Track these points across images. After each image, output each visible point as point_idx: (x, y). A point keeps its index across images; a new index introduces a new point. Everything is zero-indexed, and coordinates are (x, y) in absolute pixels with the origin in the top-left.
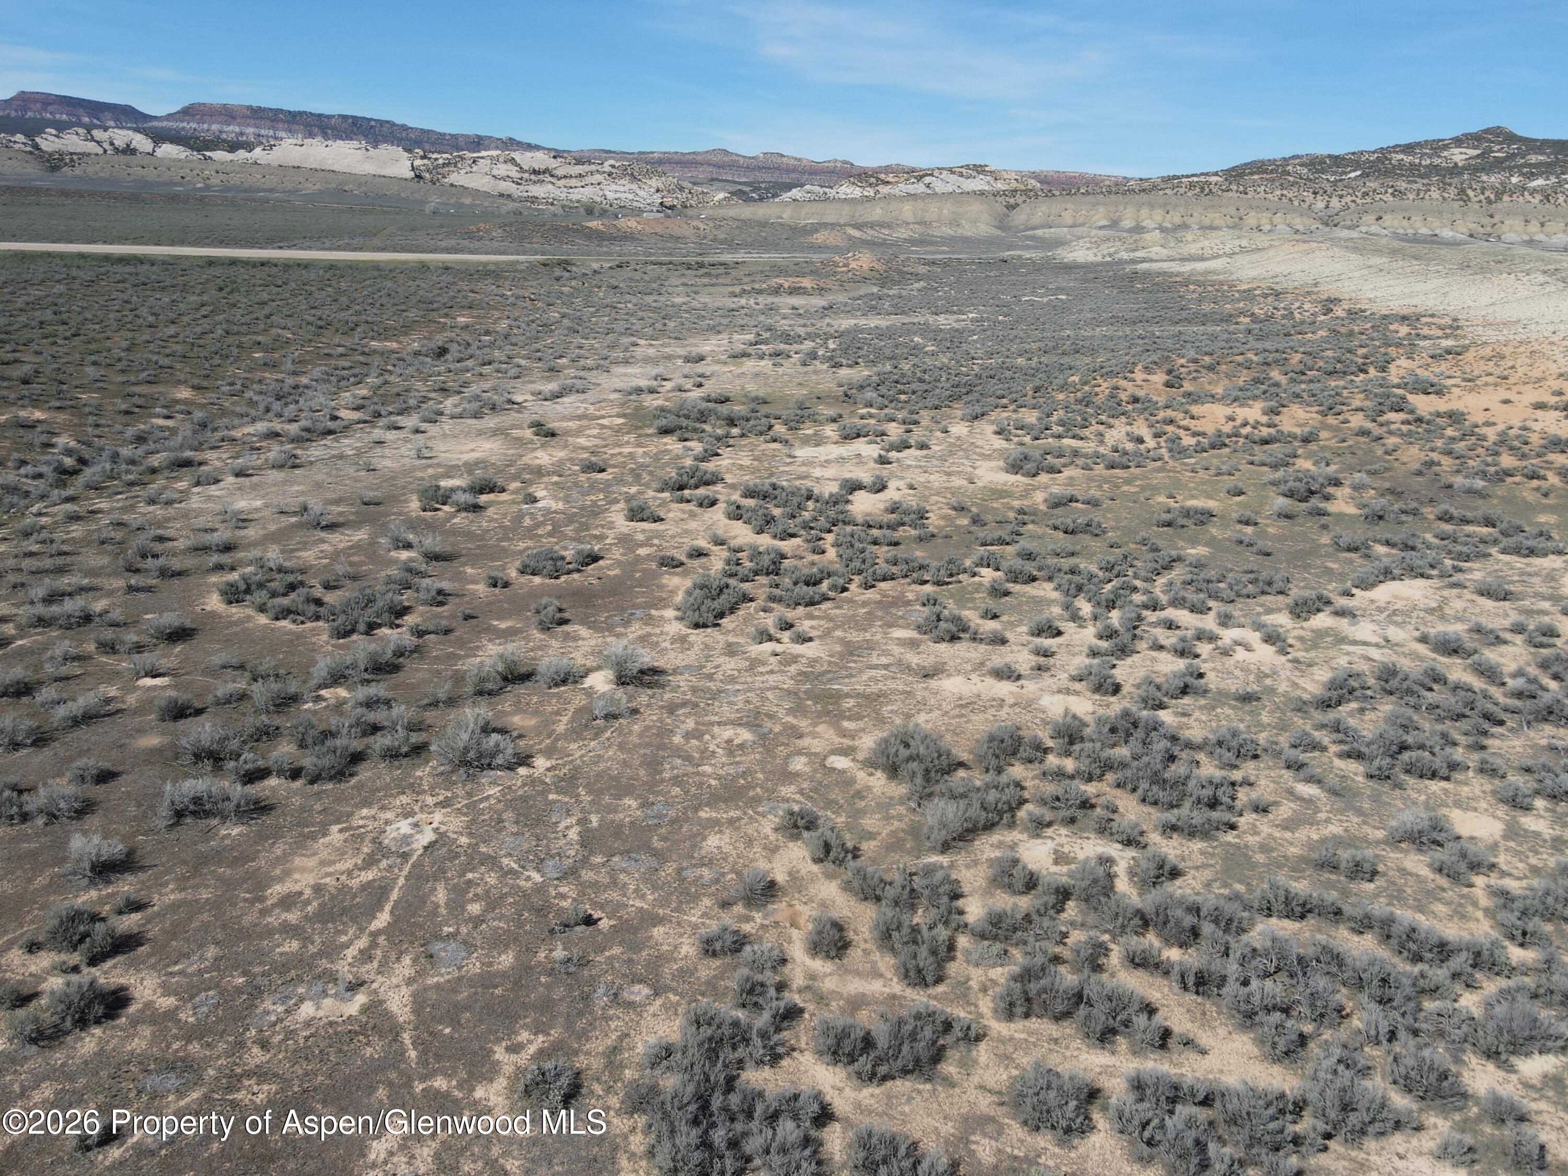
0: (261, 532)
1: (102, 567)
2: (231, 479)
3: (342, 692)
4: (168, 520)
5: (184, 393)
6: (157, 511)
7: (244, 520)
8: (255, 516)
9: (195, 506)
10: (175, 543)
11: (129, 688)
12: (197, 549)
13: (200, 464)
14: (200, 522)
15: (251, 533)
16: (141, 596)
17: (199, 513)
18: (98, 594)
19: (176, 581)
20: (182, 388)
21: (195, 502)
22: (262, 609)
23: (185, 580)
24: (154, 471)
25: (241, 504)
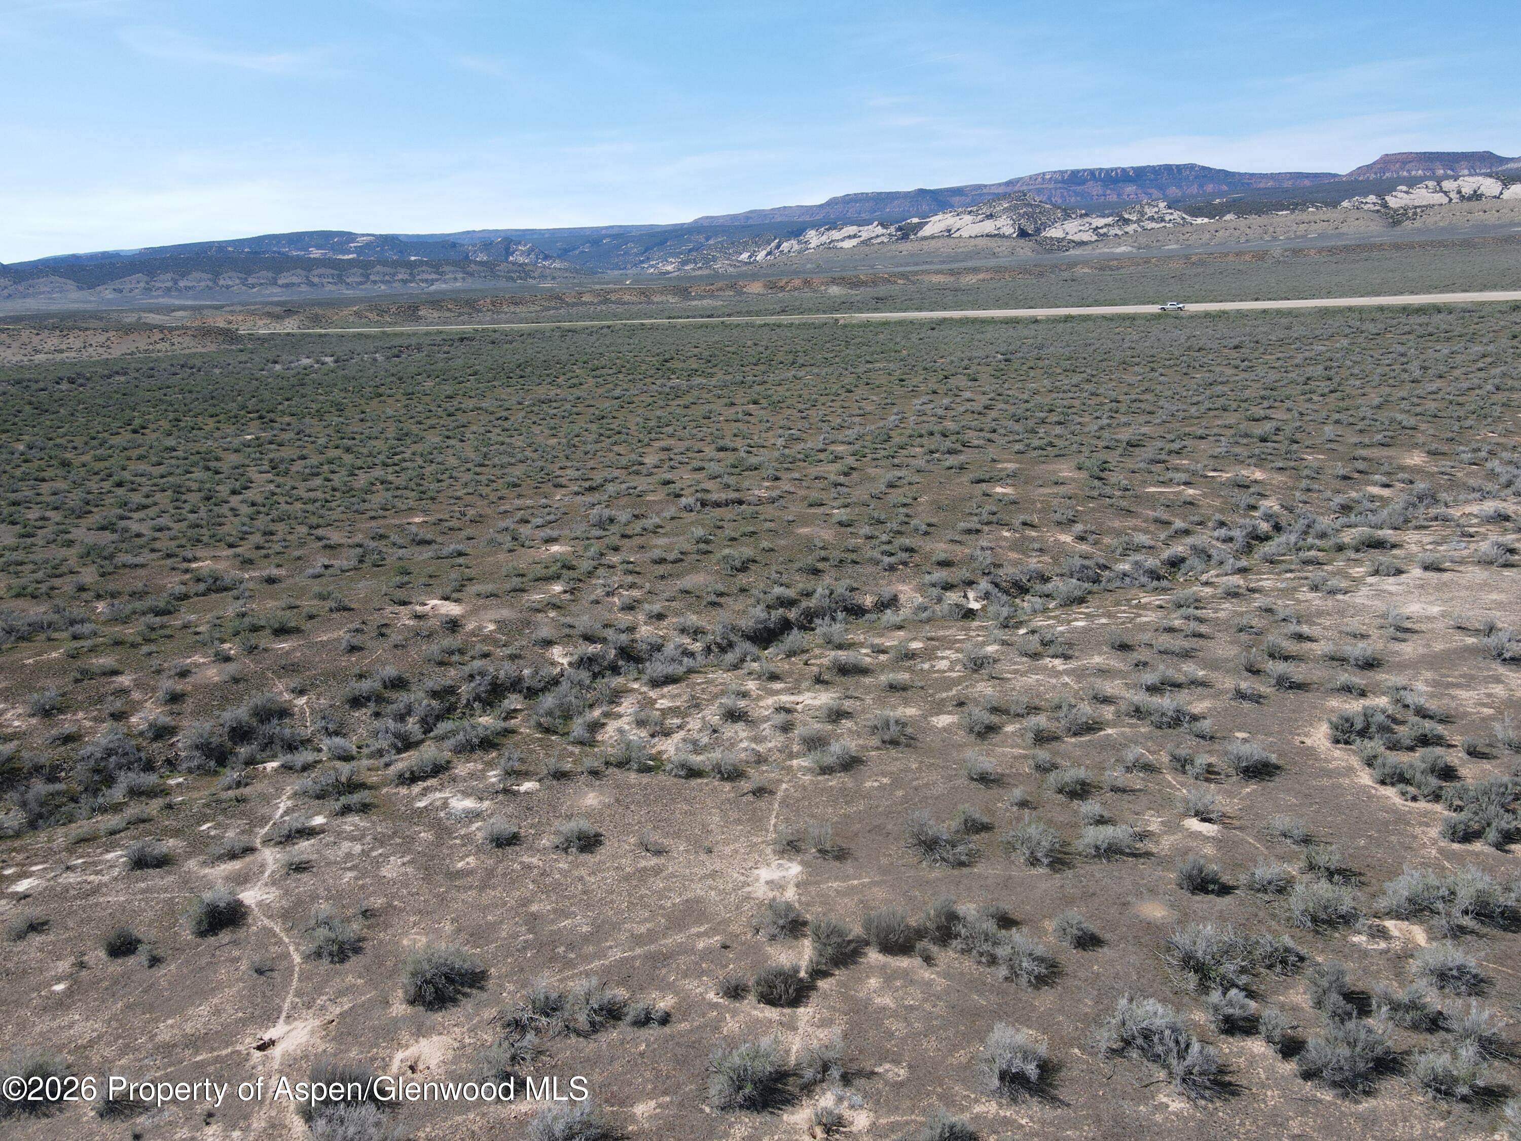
0: (1421, 650)
1: (1227, 660)
2: (1417, 572)
3: (1419, 934)
4: (1320, 613)
5: (1416, 459)
6: (1315, 600)
7: (1407, 630)
8: (1423, 627)
9: (1358, 600)
10: (1314, 646)
11: (1172, 827)
12: (1333, 659)
13: (1394, 546)
14: (1354, 624)
15: (1409, 649)
16: (1246, 705)
17: (1359, 610)
18: (1206, 691)
19: (1291, 695)
20: (1416, 452)
21: (1361, 597)
22: (1370, 762)
23: (1304, 696)
24: (1340, 548)
25: (1414, 608)
